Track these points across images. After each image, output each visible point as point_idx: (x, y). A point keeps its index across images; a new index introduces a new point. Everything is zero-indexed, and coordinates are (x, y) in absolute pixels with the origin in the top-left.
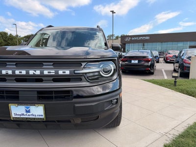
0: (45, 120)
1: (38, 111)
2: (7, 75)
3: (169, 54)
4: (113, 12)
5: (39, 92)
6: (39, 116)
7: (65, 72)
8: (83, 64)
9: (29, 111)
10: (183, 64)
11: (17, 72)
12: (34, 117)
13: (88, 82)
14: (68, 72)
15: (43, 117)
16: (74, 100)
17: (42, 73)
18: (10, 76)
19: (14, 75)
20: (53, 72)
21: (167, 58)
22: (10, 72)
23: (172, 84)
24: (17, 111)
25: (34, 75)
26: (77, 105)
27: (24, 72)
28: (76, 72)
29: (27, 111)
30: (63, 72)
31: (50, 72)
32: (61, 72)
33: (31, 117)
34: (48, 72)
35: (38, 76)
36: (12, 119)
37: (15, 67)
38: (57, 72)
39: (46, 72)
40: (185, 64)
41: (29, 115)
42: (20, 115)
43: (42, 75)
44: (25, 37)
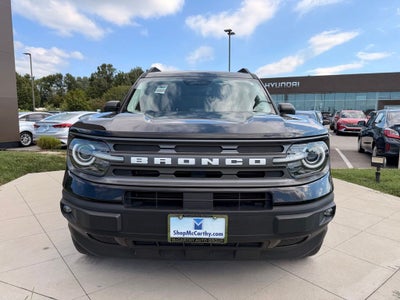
0: (225, 242)
1: (215, 227)
2: (163, 166)
3: (343, 116)
4: (230, 32)
5: (216, 195)
6: (217, 234)
7: (259, 162)
8: (286, 147)
9: (200, 227)
10: (382, 139)
11: (181, 161)
12: (207, 237)
13: (293, 178)
14: (263, 162)
15: (223, 237)
16: (275, 209)
17: (222, 161)
18: (168, 167)
19: (174, 166)
20: (239, 161)
21: (338, 125)
22: (168, 161)
23: (371, 178)
24: (180, 227)
25: (209, 166)
26: (280, 218)
27: (192, 161)
28: (275, 160)
29: (196, 227)
30: (257, 162)
31: (236, 162)
32: (252, 162)
33: (202, 236)
34: (233, 162)
35: (215, 167)
36: (169, 241)
37: (174, 152)
38: (246, 161)
39: (228, 162)
40: (387, 140)
41: (199, 234)
42: (184, 234)
43: (222, 166)
44: (44, 79)
